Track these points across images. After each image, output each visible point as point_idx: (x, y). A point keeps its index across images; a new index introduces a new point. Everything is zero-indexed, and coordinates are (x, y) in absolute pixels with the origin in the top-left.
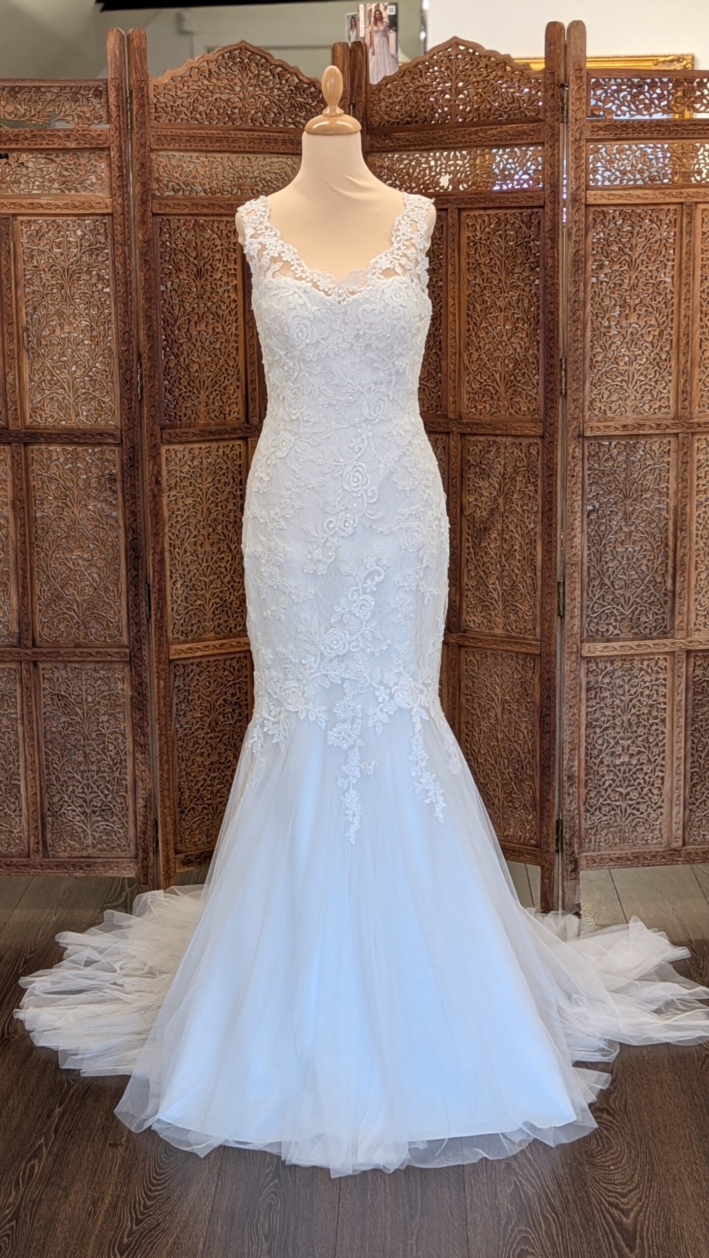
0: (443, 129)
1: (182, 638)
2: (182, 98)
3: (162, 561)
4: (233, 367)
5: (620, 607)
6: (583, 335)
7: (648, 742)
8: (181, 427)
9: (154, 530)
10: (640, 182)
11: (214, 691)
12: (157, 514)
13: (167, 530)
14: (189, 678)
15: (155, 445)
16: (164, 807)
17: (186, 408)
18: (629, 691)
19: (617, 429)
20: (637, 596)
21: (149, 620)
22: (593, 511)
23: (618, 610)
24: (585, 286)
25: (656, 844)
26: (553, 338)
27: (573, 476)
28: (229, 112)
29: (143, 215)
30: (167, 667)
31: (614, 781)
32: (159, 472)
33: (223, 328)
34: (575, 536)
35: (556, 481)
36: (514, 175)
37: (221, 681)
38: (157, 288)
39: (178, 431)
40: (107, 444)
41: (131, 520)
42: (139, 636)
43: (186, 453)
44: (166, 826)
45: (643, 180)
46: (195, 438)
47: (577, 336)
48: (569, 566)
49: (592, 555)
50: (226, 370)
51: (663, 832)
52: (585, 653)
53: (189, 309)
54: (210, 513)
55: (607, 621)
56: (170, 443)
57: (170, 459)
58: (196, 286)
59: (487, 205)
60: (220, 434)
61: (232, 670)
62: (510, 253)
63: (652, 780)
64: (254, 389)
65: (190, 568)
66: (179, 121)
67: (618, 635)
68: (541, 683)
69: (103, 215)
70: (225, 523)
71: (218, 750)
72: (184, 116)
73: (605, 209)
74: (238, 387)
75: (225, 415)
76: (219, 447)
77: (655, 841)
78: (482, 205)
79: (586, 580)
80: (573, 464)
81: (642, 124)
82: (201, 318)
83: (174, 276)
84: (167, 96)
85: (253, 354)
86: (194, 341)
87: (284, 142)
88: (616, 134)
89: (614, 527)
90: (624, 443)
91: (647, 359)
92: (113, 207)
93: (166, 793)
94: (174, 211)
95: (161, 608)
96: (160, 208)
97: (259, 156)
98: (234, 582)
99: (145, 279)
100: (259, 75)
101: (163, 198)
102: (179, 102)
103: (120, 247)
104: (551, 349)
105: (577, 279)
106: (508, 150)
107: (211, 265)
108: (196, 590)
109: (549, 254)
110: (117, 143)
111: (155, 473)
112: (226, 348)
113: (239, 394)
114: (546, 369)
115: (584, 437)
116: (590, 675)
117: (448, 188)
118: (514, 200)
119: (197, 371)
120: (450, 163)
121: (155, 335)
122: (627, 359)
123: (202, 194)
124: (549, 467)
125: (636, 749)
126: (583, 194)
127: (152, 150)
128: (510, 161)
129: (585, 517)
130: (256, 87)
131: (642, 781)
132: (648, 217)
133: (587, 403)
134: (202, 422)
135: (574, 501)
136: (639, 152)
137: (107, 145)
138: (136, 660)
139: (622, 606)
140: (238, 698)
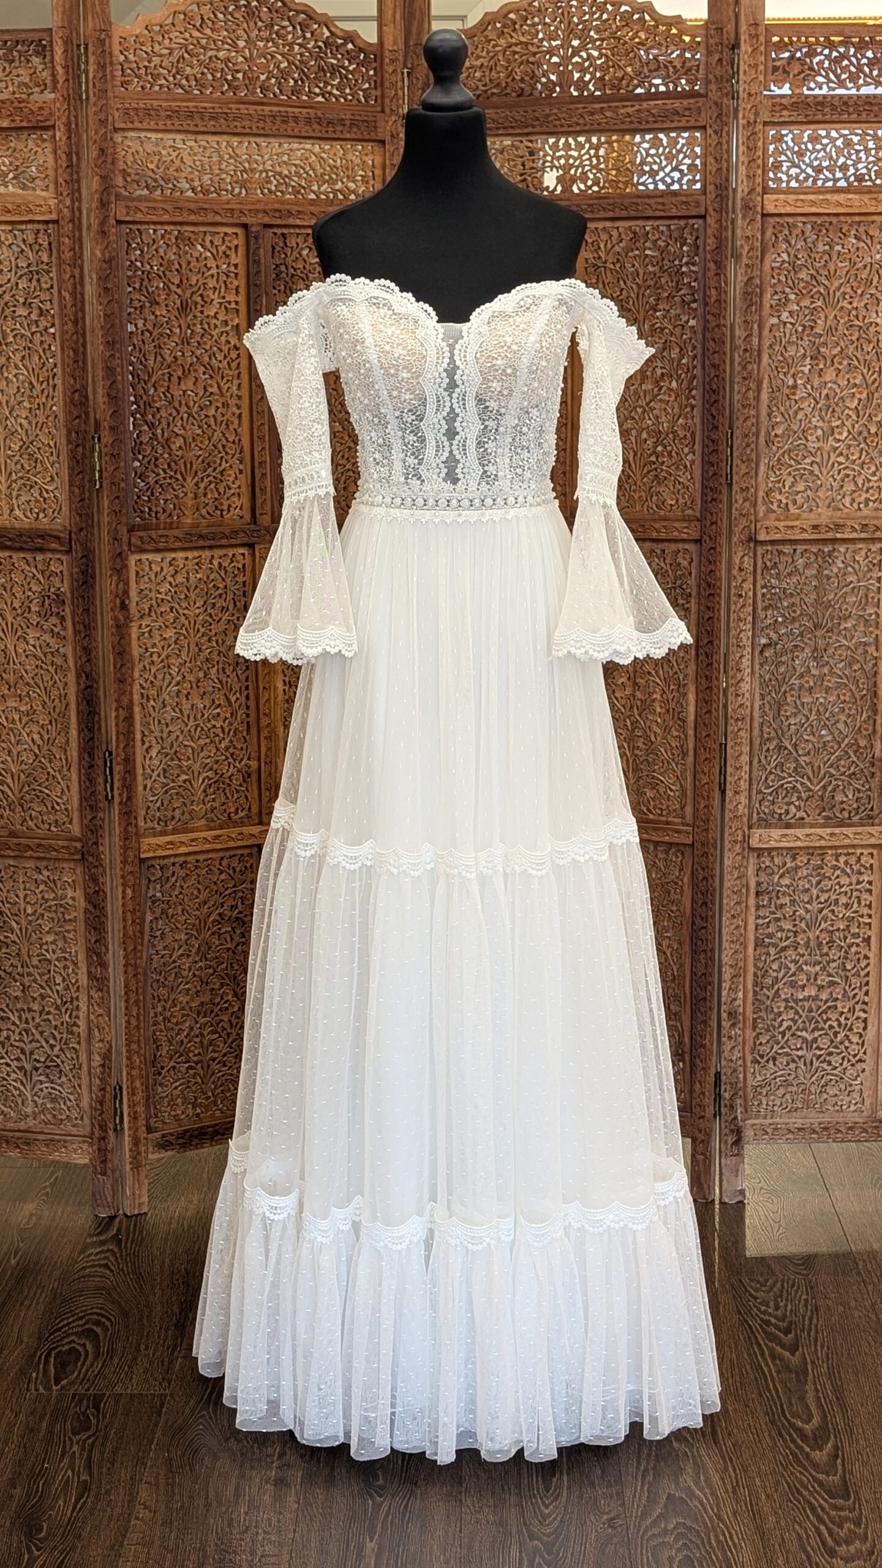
0: (551, 105)
1: (159, 828)
2: (161, 56)
3: (130, 719)
4: (234, 442)
5: (805, 781)
6: (757, 398)
7: (845, 969)
8: (157, 528)
9: (119, 675)
10: (842, 183)
11: (205, 903)
12: (122, 652)
13: (136, 674)
14: (169, 885)
15: (120, 553)
16: (130, 1066)
17: (166, 501)
18: (818, 897)
19: (804, 530)
20: (831, 766)
21: (110, 801)
22: (770, 645)
23: (802, 784)
24: (761, 328)
25: (855, 1111)
26: (715, 402)
27: (740, 596)
28: (229, 77)
29: (103, 223)
30: (137, 869)
31: (795, 1022)
32: (126, 592)
33: (219, 387)
34: (742, 680)
35: (719, 603)
36: (657, 173)
37: (215, 888)
38: (123, 327)
39: (153, 534)
40: (53, 551)
41: (84, 659)
42: (95, 825)
43: (165, 565)
44: (133, 1094)
45: (847, 179)
46: (178, 544)
47: (747, 398)
48: (732, 721)
49: (767, 706)
50: (224, 447)
51: (865, 1095)
52: (755, 843)
53: (169, 359)
54: (200, 650)
55: (786, 800)
56: (143, 551)
57: (141, 573)
58: (180, 326)
59: (618, 213)
60: (214, 539)
61: (231, 872)
62: (651, 283)
63: (849, 1023)
64: (264, 475)
65: (171, 728)
66: (157, 88)
67: (803, 819)
68: (694, 885)
69: (47, 222)
70: (221, 666)
71: (211, 986)
72: (163, 82)
73: (790, 220)
74: (241, 472)
75: (222, 511)
76: (213, 557)
77: (853, 1108)
78: (610, 214)
79: (757, 742)
80: (740, 580)
81: (845, 101)
82: (186, 373)
83: (147, 311)
84: (139, 52)
85: (262, 424)
86: (177, 405)
87: (308, 121)
88: (806, 116)
89: (798, 668)
90: (815, 550)
91: (849, 433)
92: (59, 212)
93: (134, 1047)
94: (149, 218)
95: (129, 786)
96: (128, 214)
97: (272, 140)
98: (235, 748)
99: (106, 315)
100: (272, 25)
101: (133, 200)
102: (156, 60)
103: (68, 269)
104: (714, 417)
105: (749, 318)
106: (648, 137)
107: (201, 295)
108: (179, 760)
109: (713, 283)
110: (64, 119)
111: (120, 592)
112: (223, 415)
113: (244, 481)
114: (705, 446)
115: (756, 542)
116: (762, 874)
117: (555, 190)
118: (660, 207)
119: (180, 448)
120: (558, 154)
121: (121, 395)
122: (820, 432)
123: (190, 193)
124: (709, 585)
125: (828, 979)
126: (759, 199)
127: (116, 130)
128: (653, 151)
129: (757, 653)
130: (268, 41)
131: (835, 1024)
132: (853, 232)
133: (761, 494)
134: (189, 521)
135: (742, 631)
136: (841, 140)
137: (48, 123)
138: (91, 859)
139: (809, 779)
140: (240, 912)
